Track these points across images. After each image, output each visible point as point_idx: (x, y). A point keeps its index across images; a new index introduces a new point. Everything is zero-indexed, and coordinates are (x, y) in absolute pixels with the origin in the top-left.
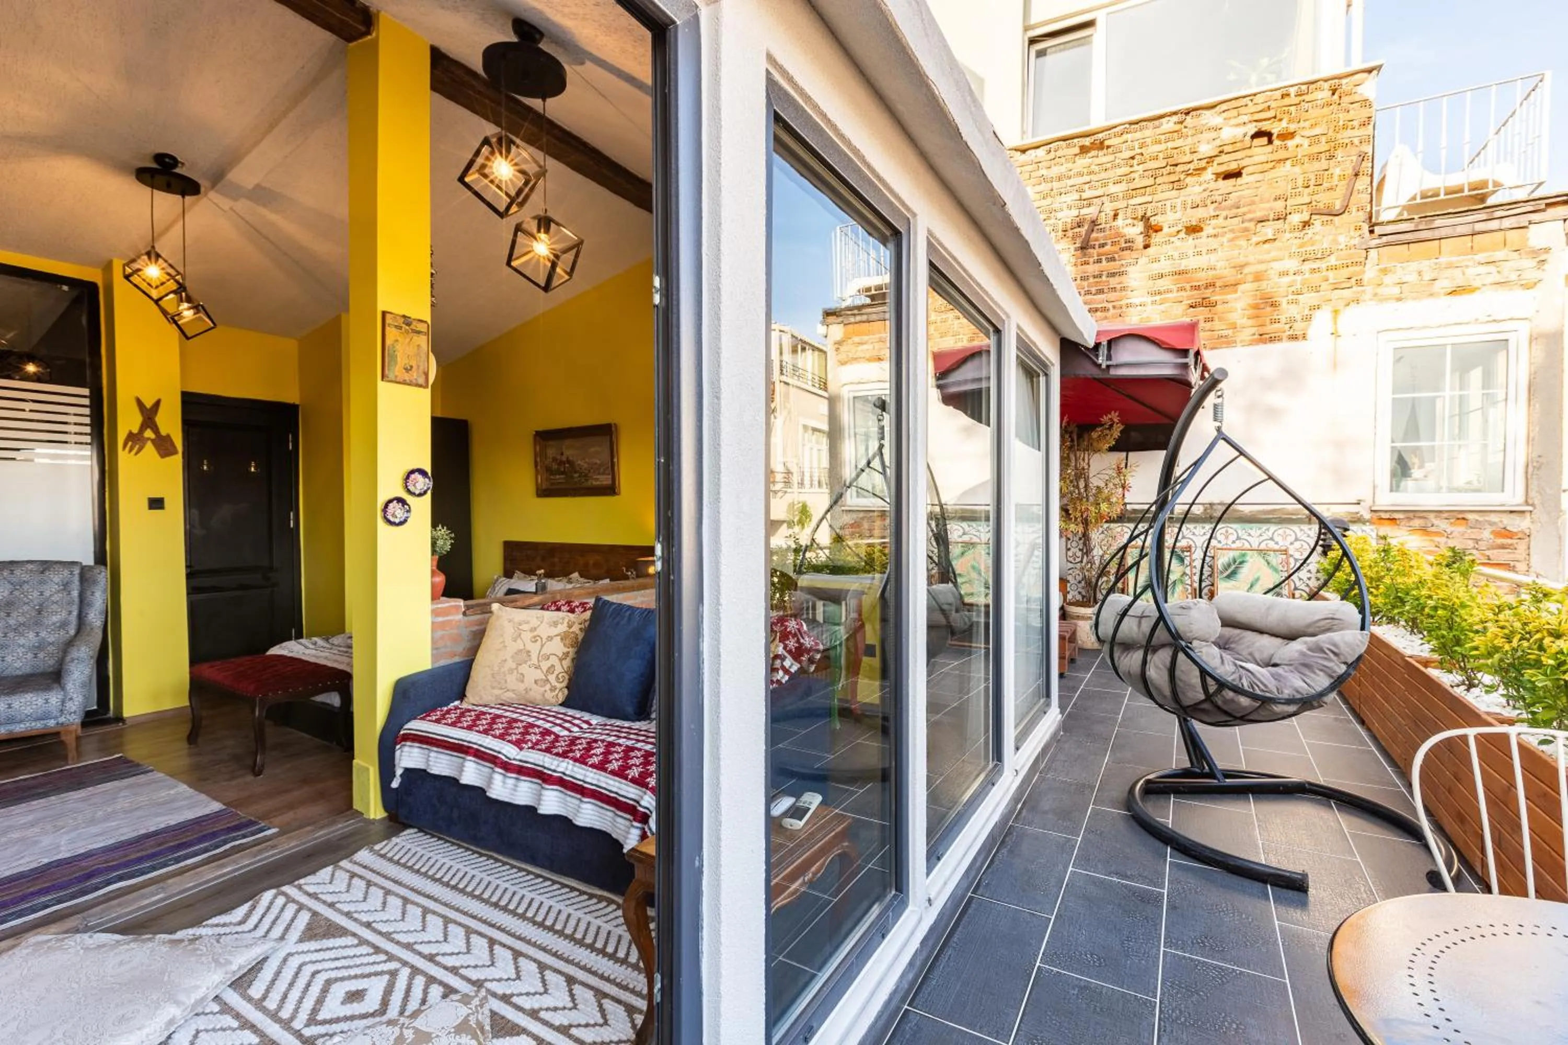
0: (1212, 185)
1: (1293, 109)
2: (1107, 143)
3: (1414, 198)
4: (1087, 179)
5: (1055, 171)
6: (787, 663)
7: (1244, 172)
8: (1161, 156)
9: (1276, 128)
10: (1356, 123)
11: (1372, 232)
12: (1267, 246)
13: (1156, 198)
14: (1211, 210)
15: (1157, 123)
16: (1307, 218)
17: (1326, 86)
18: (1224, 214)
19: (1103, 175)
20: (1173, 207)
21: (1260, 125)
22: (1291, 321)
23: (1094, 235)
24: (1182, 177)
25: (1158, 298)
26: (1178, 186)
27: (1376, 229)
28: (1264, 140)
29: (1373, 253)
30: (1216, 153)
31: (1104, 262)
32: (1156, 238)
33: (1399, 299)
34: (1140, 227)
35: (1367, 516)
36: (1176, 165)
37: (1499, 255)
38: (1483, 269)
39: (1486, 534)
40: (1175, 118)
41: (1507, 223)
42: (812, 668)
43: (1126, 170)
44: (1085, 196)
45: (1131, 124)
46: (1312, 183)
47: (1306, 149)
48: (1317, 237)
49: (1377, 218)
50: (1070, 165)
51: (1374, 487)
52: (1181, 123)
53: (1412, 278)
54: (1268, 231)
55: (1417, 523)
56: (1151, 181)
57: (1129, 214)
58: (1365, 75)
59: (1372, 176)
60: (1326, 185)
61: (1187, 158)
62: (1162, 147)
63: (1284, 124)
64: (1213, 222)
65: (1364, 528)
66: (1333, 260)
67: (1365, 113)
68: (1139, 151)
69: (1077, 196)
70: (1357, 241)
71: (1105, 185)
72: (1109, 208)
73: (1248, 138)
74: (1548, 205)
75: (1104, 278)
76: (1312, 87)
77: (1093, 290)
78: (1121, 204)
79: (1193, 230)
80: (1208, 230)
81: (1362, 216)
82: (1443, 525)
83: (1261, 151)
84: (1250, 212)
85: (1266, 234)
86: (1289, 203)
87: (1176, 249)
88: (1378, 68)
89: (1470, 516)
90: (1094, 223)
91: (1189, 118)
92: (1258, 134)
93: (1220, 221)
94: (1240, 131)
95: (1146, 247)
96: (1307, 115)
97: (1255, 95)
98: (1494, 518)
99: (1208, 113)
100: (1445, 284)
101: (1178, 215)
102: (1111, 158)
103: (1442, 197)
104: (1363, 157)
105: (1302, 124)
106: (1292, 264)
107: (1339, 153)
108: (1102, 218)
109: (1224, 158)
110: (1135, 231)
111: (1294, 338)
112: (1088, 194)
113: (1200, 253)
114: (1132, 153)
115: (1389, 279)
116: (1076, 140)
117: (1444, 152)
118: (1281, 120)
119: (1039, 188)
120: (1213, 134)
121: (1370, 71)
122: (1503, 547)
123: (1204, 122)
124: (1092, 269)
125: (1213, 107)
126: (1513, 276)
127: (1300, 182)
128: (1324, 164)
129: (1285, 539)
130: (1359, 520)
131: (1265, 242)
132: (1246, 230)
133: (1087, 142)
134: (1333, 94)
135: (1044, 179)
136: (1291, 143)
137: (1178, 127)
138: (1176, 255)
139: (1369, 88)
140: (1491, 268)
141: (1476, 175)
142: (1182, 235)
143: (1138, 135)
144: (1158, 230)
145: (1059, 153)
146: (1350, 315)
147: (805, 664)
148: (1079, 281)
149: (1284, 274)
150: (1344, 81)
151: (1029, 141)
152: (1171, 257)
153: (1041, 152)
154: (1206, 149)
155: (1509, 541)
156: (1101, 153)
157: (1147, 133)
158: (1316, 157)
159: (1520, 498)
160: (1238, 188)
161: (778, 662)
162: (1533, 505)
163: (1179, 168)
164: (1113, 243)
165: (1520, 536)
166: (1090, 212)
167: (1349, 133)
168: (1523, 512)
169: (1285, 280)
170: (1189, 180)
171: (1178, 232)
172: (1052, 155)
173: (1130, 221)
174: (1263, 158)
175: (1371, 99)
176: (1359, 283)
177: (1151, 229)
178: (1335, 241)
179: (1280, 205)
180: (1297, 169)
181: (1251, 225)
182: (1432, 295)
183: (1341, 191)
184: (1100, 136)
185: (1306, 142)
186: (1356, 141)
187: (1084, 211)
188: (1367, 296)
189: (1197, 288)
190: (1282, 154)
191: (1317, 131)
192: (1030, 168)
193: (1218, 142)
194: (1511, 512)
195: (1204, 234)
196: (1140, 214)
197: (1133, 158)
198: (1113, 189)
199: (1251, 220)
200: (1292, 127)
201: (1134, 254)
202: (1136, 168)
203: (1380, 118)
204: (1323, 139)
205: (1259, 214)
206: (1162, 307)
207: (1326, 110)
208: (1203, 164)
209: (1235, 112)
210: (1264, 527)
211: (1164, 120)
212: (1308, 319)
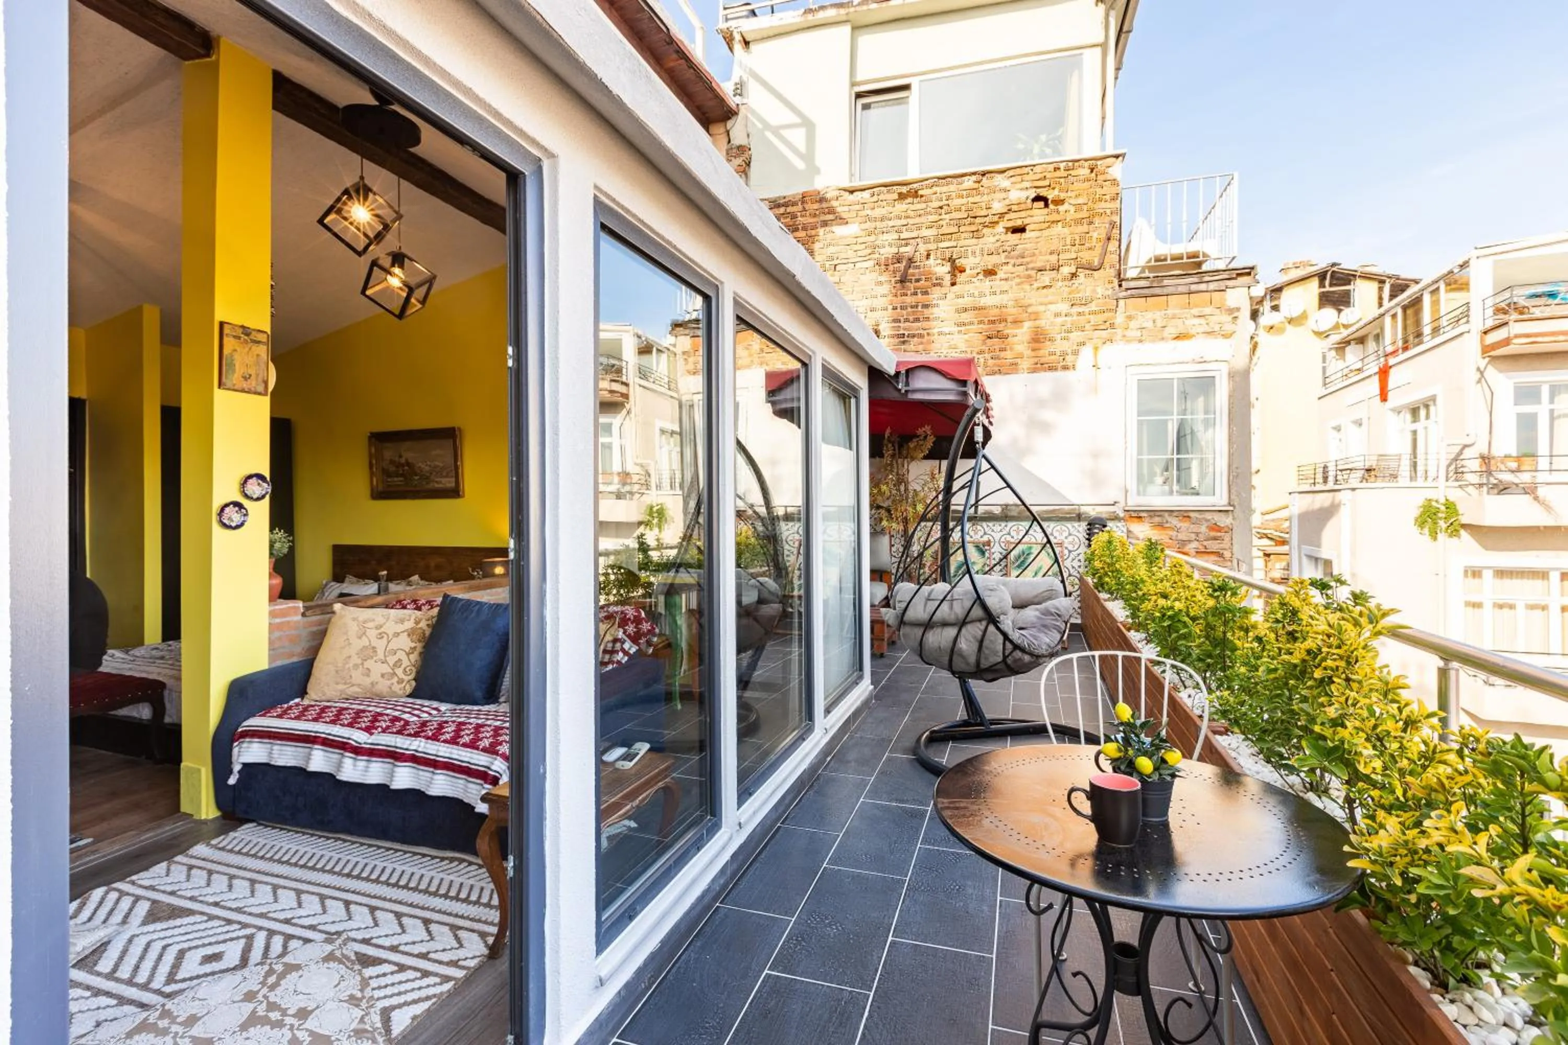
0: (1003, 237)
1: (1062, 180)
2: (920, 192)
3: (1150, 261)
4: (904, 222)
5: (878, 212)
6: (627, 646)
7: (1027, 228)
8: (963, 208)
9: (1051, 194)
10: (1108, 197)
11: (1120, 286)
12: (1045, 290)
13: (961, 243)
14: (1002, 258)
15: (959, 180)
16: (1074, 271)
17: (1086, 164)
18: (1012, 261)
19: (917, 220)
20: (974, 253)
21: (1039, 190)
22: (1064, 355)
23: (911, 271)
24: (980, 227)
25: (963, 328)
26: (976, 234)
27: (1124, 283)
28: (1042, 204)
29: (1122, 302)
30: (1005, 210)
31: (920, 295)
32: (961, 278)
33: (1140, 341)
34: (947, 267)
35: (1120, 514)
36: (975, 217)
37: (1208, 310)
38: (1197, 321)
39: (1203, 529)
40: (974, 178)
41: (1212, 286)
42: (651, 651)
43: (934, 218)
44: (903, 236)
45: (939, 178)
46: (1077, 242)
47: (1072, 215)
48: (1081, 287)
49: (1125, 274)
50: (890, 209)
51: (1126, 490)
52: (979, 182)
53: (1149, 324)
54: (1046, 278)
56: (955, 229)
57: (939, 255)
58: (1114, 159)
59: (1120, 240)
60: (1087, 245)
61: (984, 213)
62: (964, 201)
63: (1056, 192)
64: (1005, 268)
65: (1119, 524)
66: (1093, 307)
67: (1114, 190)
68: (947, 202)
69: (896, 236)
70: (1110, 292)
71: (919, 229)
72: (922, 248)
73: (1029, 201)
74: (1239, 275)
75: (920, 308)
76: (1076, 164)
77: (911, 318)
78: (932, 246)
79: (990, 273)
80: (1001, 275)
81: (1113, 272)
83: (1039, 213)
84: (1031, 262)
85: (1044, 281)
86: (1061, 257)
87: (976, 287)
88: (1123, 155)
90: (911, 260)
91: (984, 179)
92: (1038, 198)
93: (1010, 267)
94: (1023, 195)
95: (953, 284)
96: (1071, 187)
97: (1034, 166)
98: (1208, 516)
99: (999, 177)
100: (1171, 331)
101: (977, 260)
102: (923, 206)
103: (1169, 262)
104: (1113, 225)
105: (1069, 194)
106: (1064, 307)
107: (1097, 220)
108: (917, 257)
109: (1012, 215)
110: (943, 270)
111: (1065, 368)
112: (905, 235)
113: (995, 293)
114: (941, 204)
115: (1133, 324)
116: (895, 188)
117: (1169, 227)
118: (1054, 189)
119: (864, 226)
120: (1003, 195)
121: (1117, 157)
122: (1215, 538)
123: (996, 184)
124: (909, 300)
125: (1002, 172)
126: (1217, 328)
127: (1068, 242)
128: (1085, 228)
129: (1061, 534)
130: (1115, 518)
131: (1044, 287)
132: (1029, 277)
133: (904, 190)
134: (1092, 172)
135: (869, 218)
136: (1062, 208)
137: (976, 185)
138: (976, 294)
139: (1116, 170)
140: (1202, 321)
141: (1192, 247)
142: (981, 276)
143: (945, 189)
144: (962, 271)
145: (882, 197)
146: (1106, 350)
147: (643, 647)
148: (899, 310)
149: (1057, 315)
150: (1099, 163)
151: (857, 184)
152: (972, 295)
153: (866, 194)
154: (998, 207)
155: (1219, 534)
156: (916, 201)
157: (952, 188)
158: (1079, 222)
159: (1225, 500)
160: (1022, 242)
161: (618, 645)
162: (1233, 506)
163: (978, 220)
164: (927, 279)
165: (1226, 529)
166: (907, 250)
167: (1103, 205)
168: (1227, 511)
169: (1059, 320)
170: (986, 231)
171: (978, 274)
172: (875, 198)
173: (939, 261)
174: (1042, 219)
175: (1119, 179)
176: (1112, 326)
177: (956, 270)
178: (1094, 291)
179: (1054, 258)
180: (1066, 230)
181: (1033, 273)
182: (1163, 339)
183: (1098, 250)
184: (915, 186)
185: (1072, 209)
186: (1108, 211)
187: (902, 250)
188: (1119, 337)
189: (993, 322)
190: (1055, 217)
191: (1080, 201)
192: (857, 207)
193: (1007, 202)
194: (1219, 511)
195: (998, 277)
196: (948, 256)
197: (941, 208)
198: (925, 232)
199: (1033, 269)
200: (1063, 196)
201: (944, 290)
202: (943, 216)
203: (1125, 195)
204: (1085, 207)
205: (1039, 264)
206: (966, 336)
207: (1087, 184)
208: (996, 218)
209: (1019, 178)
211: (966, 178)
212: (1076, 353)
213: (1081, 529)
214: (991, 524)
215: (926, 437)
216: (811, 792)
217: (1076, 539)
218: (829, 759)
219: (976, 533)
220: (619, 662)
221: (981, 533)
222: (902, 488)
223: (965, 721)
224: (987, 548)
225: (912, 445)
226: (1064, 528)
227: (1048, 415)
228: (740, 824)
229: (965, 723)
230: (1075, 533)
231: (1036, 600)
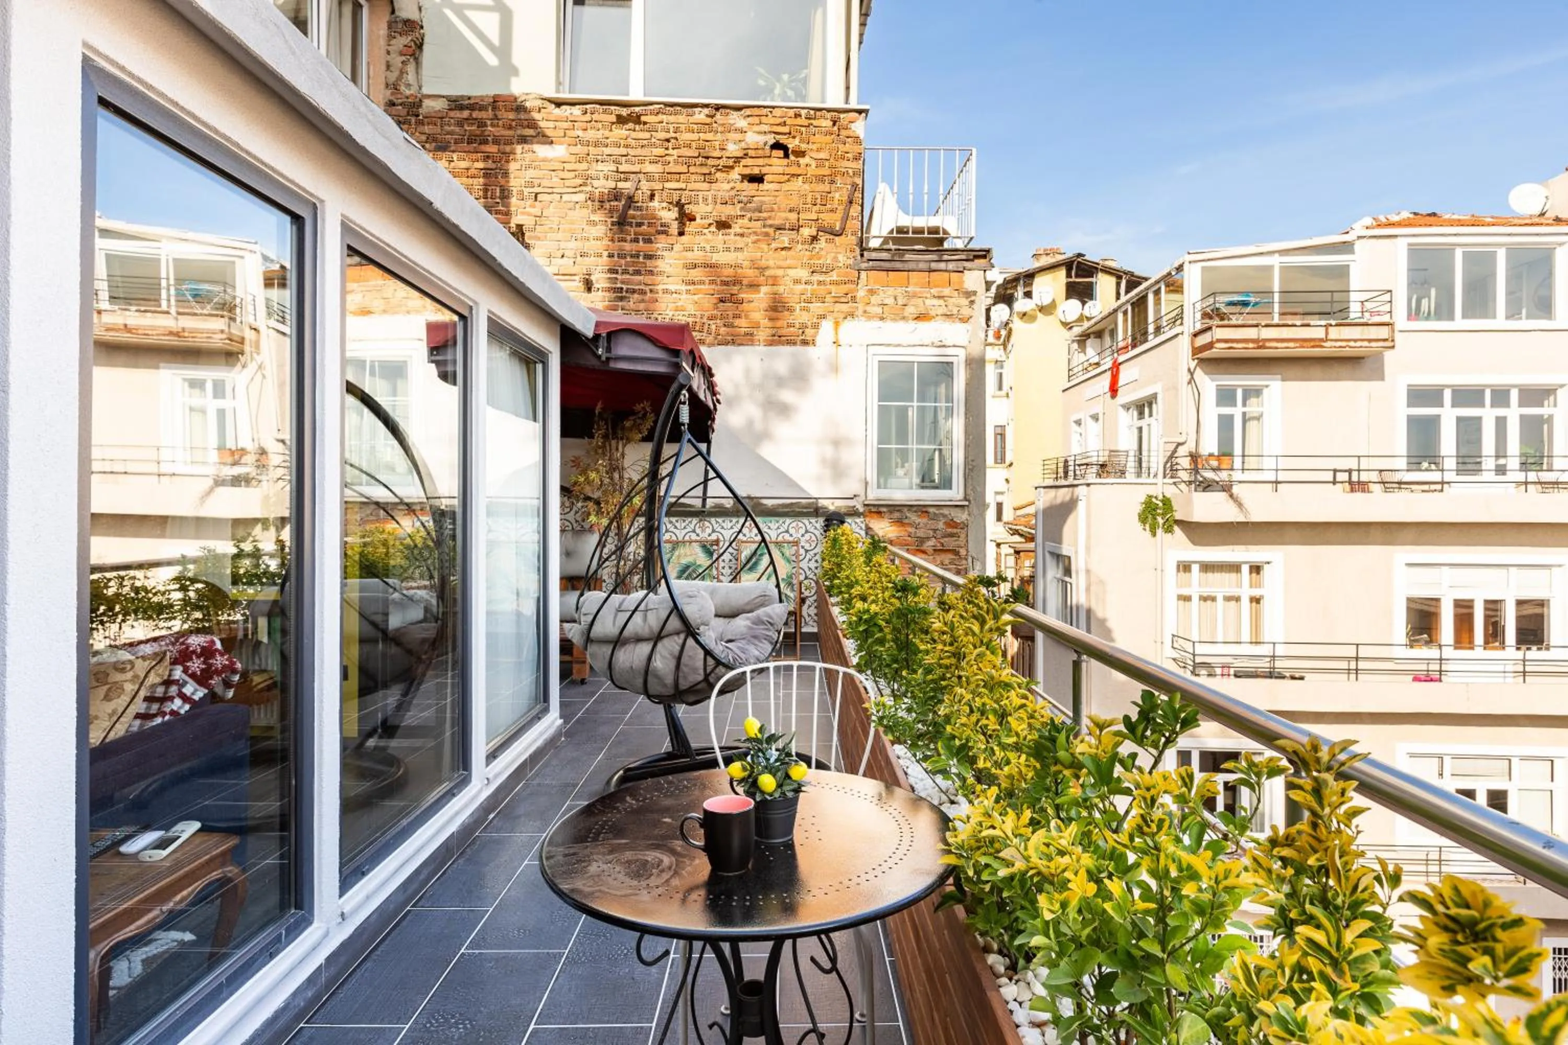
0: (739, 186)
1: (803, 129)
2: (643, 118)
3: (892, 232)
4: (623, 151)
5: (591, 135)
6: (188, 690)
7: (766, 178)
8: (694, 145)
9: (792, 144)
10: (850, 156)
11: (862, 255)
12: (783, 252)
13: (690, 186)
14: (736, 210)
15: (690, 110)
16: (815, 233)
17: (829, 115)
18: (749, 215)
19: (639, 151)
20: (705, 199)
21: (778, 137)
22: (804, 327)
23: (631, 212)
24: (713, 170)
25: (691, 287)
26: (708, 178)
27: (865, 253)
28: (781, 153)
29: (863, 274)
30: (740, 154)
31: (641, 243)
32: (690, 227)
33: (882, 319)
34: (674, 214)
35: (861, 510)
36: (707, 158)
37: (947, 291)
38: (936, 302)
39: (941, 525)
40: (706, 111)
41: (951, 266)
42: (230, 694)
43: (661, 151)
44: (621, 169)
45: (667, 105)
46: (819, 201)
47: (813, 170)
48: (823, 253)
49: (867, 243)
50: (607, 133)
51: (866, 483)
52: (712, 117)
53: (890, 301)
54: (785, 239)
55: (896, 515)
56: (684, 169)
57: (664, 197)
58: (856, 115)
59: (862, 206)
60: (829, 206)
61: (717, 154)
62: (695, 136)
63: (797, 141)
64: (740, 221)
65: (858, 520)
66: (834, 276)
67: (857, 149)
68: (674, 135)
69: (613, 167)
70: (851, 261)
71: (642, 162)
72: (645, 186)
73: (768, 147)
74: (976, 257)
75: (641, 259)
76: (818, 113)
77: (631, 269)
78: (658, 186)
79: (723, 225)
80: (736, 229)
81: (853, 240)
82: (913, 517)
83: (777, 164)
84: (770, 218)
85: (783, 242)
86: (802, 216)
87: (708, 241)
88: (866, 111)
89: (931, 510)
90: (631, 199)
91: (718, 114)
92: (777, 146)
93: (746, 221)
94: (761, 139)
95: (681, 234)
96: (812, 139)
97: (773, 107)
98: (945, 511)
99: (735, 114)
100: (911, 310)
101: (709, 208)
102: (647, 135)
103: (910, 235)
104: (855, 186)
105: (810, 146)
106: (803, 274)
107: (839, 180)
108: (639, 196)
109: (749, 161)
110: (669, 216)
111: (805, 343)
112: (623, 168)
113: (728, 250)
114: (668, 136)
115: (874, 299)
116: (613, 108)
117: (911, 197)
118: (794, 137)
119: (575, 150)
120: (739, 136)
121: (860, 112)
122: (951, 535)
123: (732, 122)
124: (628, 246)
125: (738, 109)
126: (955, 312)
127: (809, 200)
128: (827, 187)
129: (797, 531)
130: (854, 513)
131: (782, 249)
132: (767, 234)
133: (624, 112)
134: (834, 124)
135: (578, 141)
136: (802, 161)
137: (709, 120)
138: (708, 249)
139: (859, 127)
140: (941, 302)
141: (934, 222)
142: (713, 228)
143: (672, 118)
144: (692, 219)
145: (595, 117)
146: (848, 327)
147: (219, 690)
148: (616, 258)
149: (797, 282)
150: (842, 116)
151: (565, 95)
152: (703, 249)
153: (577, 111)
154: (733, 149)
155: (955, 531)
156: (637, 127)
157: (681, 118)
158: (820, 179)
159: (961, 495)
160: (759, 193)
161: (173, 690)
162: (969, 501)
163: (710, 162)
164: (650, 225)
165: (963, 525)
166: (627, 186)
167: (846, 163)
168: (963, 507)
169: (800, 288)
170: (719, 175)
171: (710, 225)
172: (588, 117)
173: (665, 205)
174: (780, 170)
175: (862, 137)
176: (854, 299)
177: (685, 218)
178: (835, 259)
179: (793, 216)
180: (807, 186)
181: (771, 231)
182: (904, 318)
183: (839, 215)
184: (637, 109)
185: (814, 164)
186: (850, 171)
187: (621, 185)
188: (860, 312)
189: (725, 283)
190: (794, 170)
191: (822, 155)
192: (565, 125)
193: (743, 145)
194: (957, 506)
195: (732, 231)
196: (676, 199)
197: (668, 140)
198: (649, 168)
199: (771, 226)
200: (804, 147)
201: (671, 240)
202: (670, 151)
203: (868, 155)
204: (827, 164)
205: (777, 222)
206: (696, 297)
207: (829, 138)
208: (730, 162)
209: (756, 120)
210: (781, 520)
211: (697, 110)
212: (816, 326)
213: (818, 526)
214: (720, 520)
215: (645, 415)
216: (461, 861)
217: (814, 538)
218: (492, 816)
219: (703, 531)
220: (173, 713)
221: (709, 531)
222: (616, 475)
223: (668, 753)
224: (715, 547)
225: (628, 424)
226: (801, 525)
227: (787, 396)
228: (342, 915)
229: (669, 756)
230: (812, 530)
231: (748, 608)
